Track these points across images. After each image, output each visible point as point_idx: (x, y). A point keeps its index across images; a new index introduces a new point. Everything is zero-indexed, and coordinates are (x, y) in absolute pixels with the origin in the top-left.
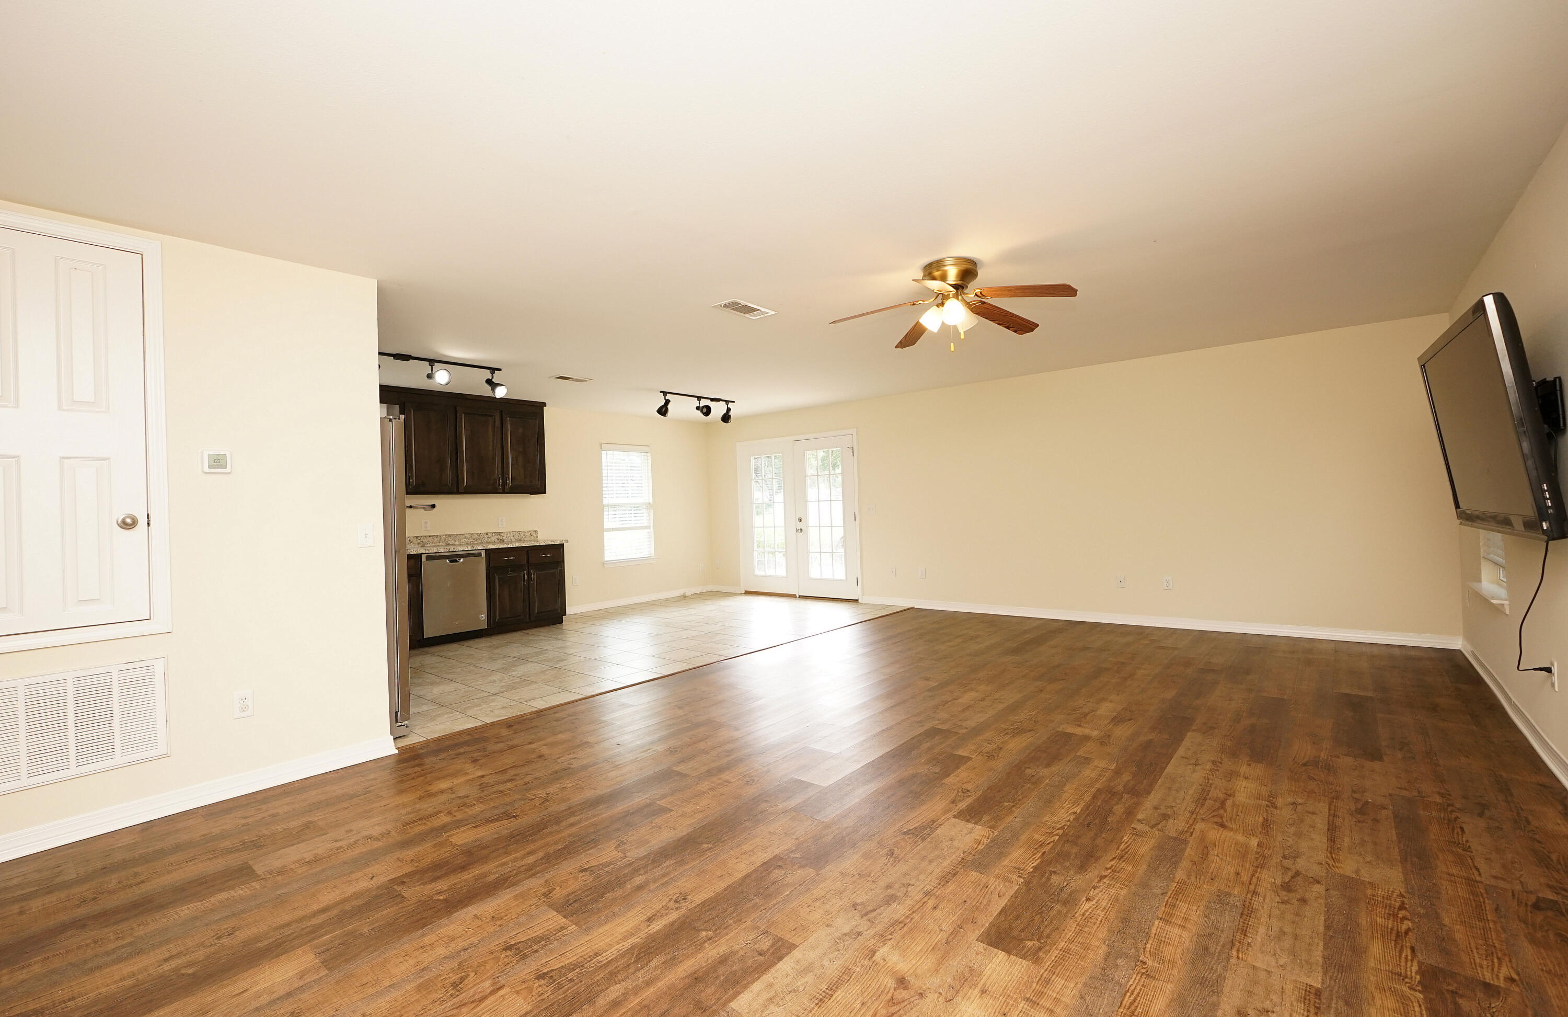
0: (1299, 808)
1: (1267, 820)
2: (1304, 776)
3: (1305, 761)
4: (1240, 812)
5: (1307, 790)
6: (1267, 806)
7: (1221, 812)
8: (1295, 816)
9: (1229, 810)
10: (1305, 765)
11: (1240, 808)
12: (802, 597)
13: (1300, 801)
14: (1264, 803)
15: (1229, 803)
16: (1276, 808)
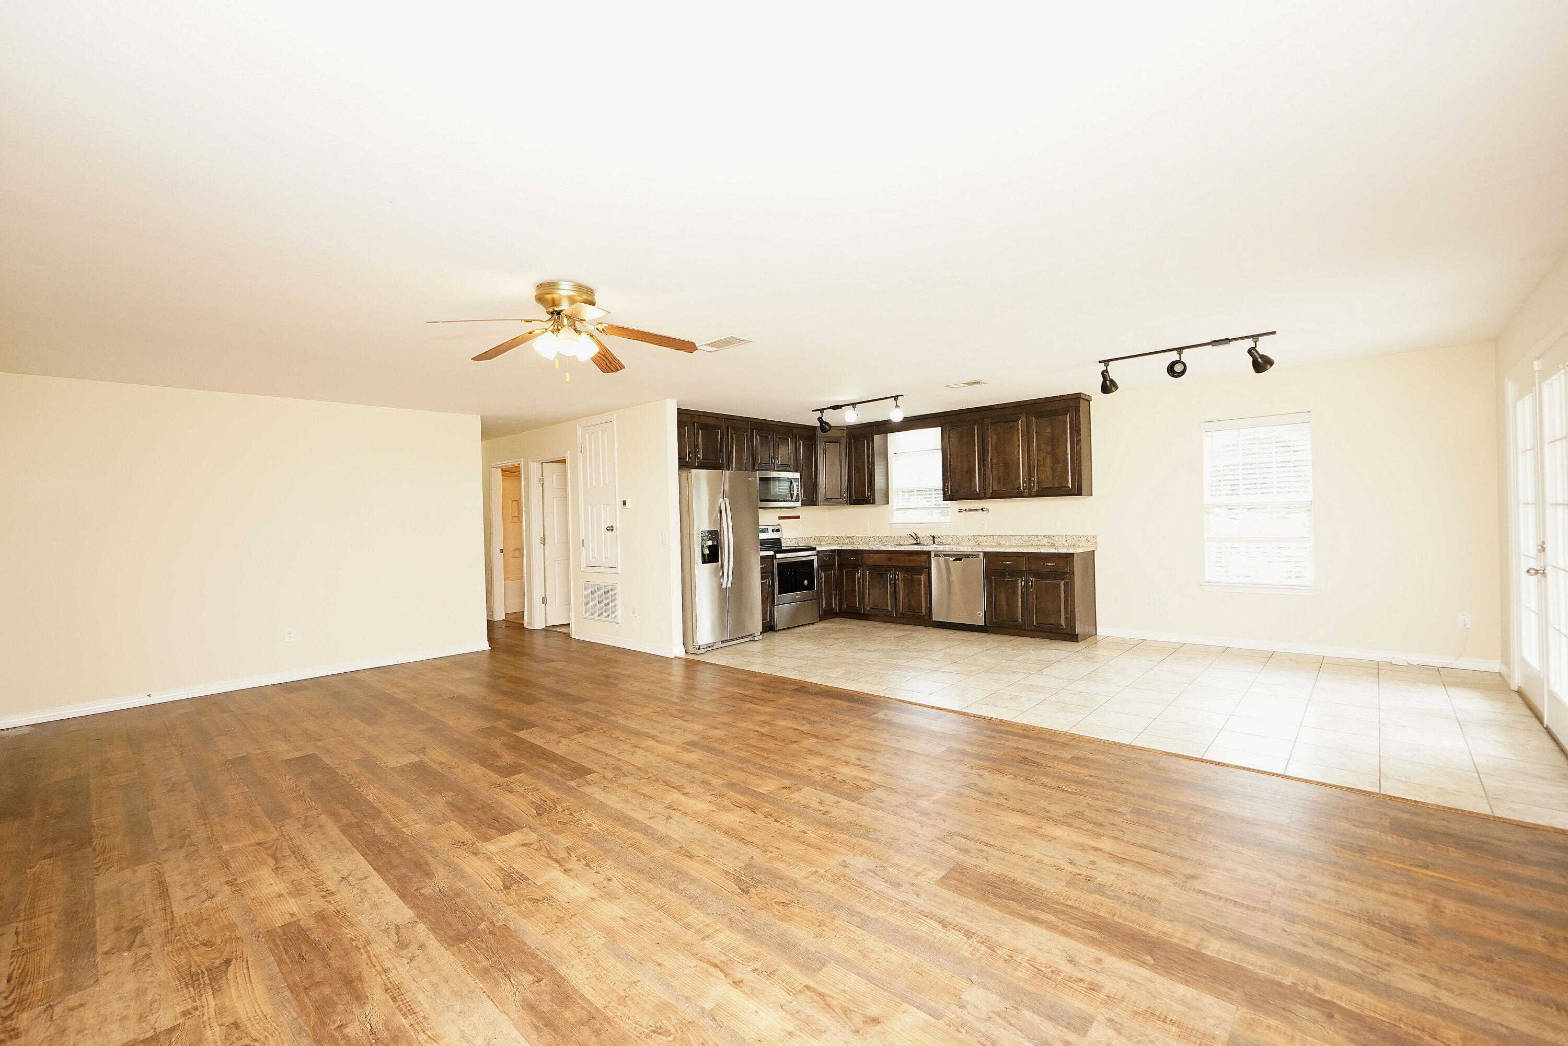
0: (204, 896)
1: (227, 868)
2: (219, 940)
3: (231, 968)
4: (255, 861)
5: (205, 922)
6: (236, 880)
7: (270, 852)
8: (204, 885)
9: (266, 857)
10: (228, 962)
11: (258, 864)
12: (1548, 730)
13: (207, 904)
14: (240, 881)
15: (272, 863)
16: (227, 882)
